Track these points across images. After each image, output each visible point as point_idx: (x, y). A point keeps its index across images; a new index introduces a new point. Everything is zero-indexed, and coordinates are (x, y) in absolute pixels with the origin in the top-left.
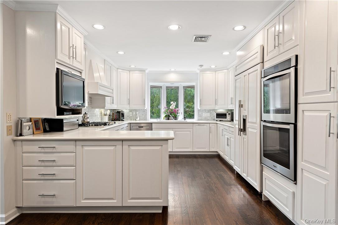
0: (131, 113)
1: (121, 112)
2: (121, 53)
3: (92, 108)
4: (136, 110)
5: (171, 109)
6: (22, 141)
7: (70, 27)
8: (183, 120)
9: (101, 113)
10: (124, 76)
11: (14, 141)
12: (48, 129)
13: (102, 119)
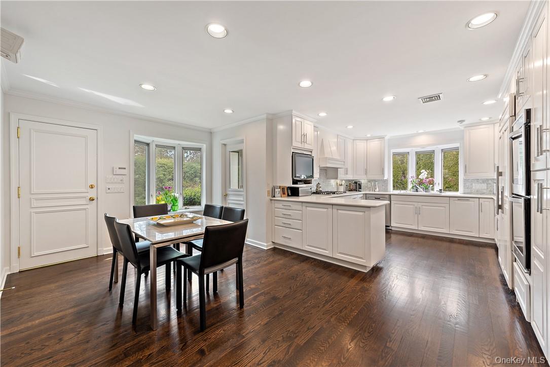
0: (369, 183)
1: (358, 183)
2: (350, 127)
3: (327, 179)
4: (375, 181)
5: (421, 179)
6: (275, 200)
7: (302, 120)
8: (438, 193)
9: (337, 184)
10: (361, 146)
11: (271, 200)
12: (290, 194)
13: (338, 189)
